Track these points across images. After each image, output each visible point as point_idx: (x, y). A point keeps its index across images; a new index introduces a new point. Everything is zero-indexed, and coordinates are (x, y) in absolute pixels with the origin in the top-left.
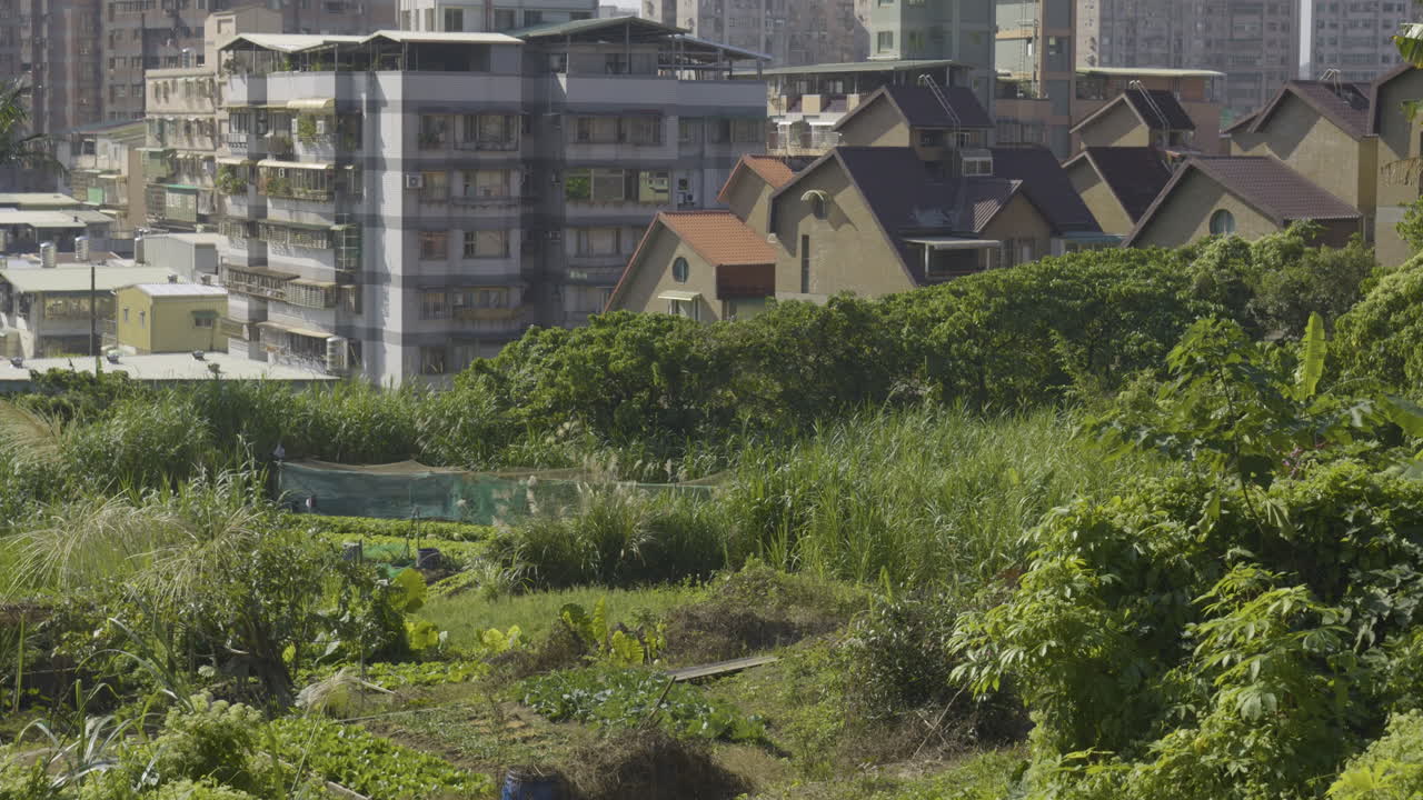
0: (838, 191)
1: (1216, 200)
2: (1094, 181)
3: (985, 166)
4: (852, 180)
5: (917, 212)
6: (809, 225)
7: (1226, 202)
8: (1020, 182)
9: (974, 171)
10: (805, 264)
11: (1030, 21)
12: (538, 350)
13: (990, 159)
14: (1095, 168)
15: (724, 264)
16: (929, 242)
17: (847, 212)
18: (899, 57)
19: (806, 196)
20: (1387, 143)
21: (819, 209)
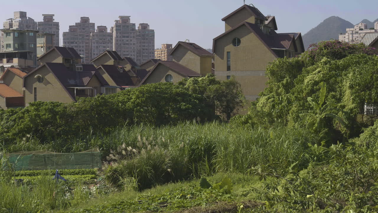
0: (46, 75)
1: (167, 72)
2: (104, 73)
3: (81, 68)
4: (51, 71)
5: (69, 80)
6: (36, 85)
7: (170, 72)
8: (94, 72)
9: (78, 70)
10: (35, 95)
11: (42, 42)
12: (6, 115)
13: (82, 67)
14: (103, 69)
15: (8, 97)
16: (76, 88)
17: (49, 80)
18: (13, 50)
19: (36, 77)
20: (217, 55)
21: (40, 80)
